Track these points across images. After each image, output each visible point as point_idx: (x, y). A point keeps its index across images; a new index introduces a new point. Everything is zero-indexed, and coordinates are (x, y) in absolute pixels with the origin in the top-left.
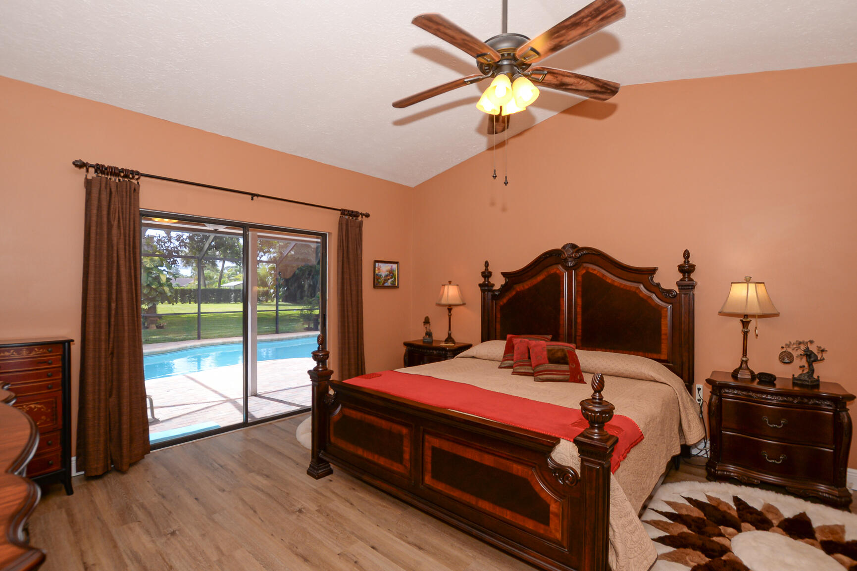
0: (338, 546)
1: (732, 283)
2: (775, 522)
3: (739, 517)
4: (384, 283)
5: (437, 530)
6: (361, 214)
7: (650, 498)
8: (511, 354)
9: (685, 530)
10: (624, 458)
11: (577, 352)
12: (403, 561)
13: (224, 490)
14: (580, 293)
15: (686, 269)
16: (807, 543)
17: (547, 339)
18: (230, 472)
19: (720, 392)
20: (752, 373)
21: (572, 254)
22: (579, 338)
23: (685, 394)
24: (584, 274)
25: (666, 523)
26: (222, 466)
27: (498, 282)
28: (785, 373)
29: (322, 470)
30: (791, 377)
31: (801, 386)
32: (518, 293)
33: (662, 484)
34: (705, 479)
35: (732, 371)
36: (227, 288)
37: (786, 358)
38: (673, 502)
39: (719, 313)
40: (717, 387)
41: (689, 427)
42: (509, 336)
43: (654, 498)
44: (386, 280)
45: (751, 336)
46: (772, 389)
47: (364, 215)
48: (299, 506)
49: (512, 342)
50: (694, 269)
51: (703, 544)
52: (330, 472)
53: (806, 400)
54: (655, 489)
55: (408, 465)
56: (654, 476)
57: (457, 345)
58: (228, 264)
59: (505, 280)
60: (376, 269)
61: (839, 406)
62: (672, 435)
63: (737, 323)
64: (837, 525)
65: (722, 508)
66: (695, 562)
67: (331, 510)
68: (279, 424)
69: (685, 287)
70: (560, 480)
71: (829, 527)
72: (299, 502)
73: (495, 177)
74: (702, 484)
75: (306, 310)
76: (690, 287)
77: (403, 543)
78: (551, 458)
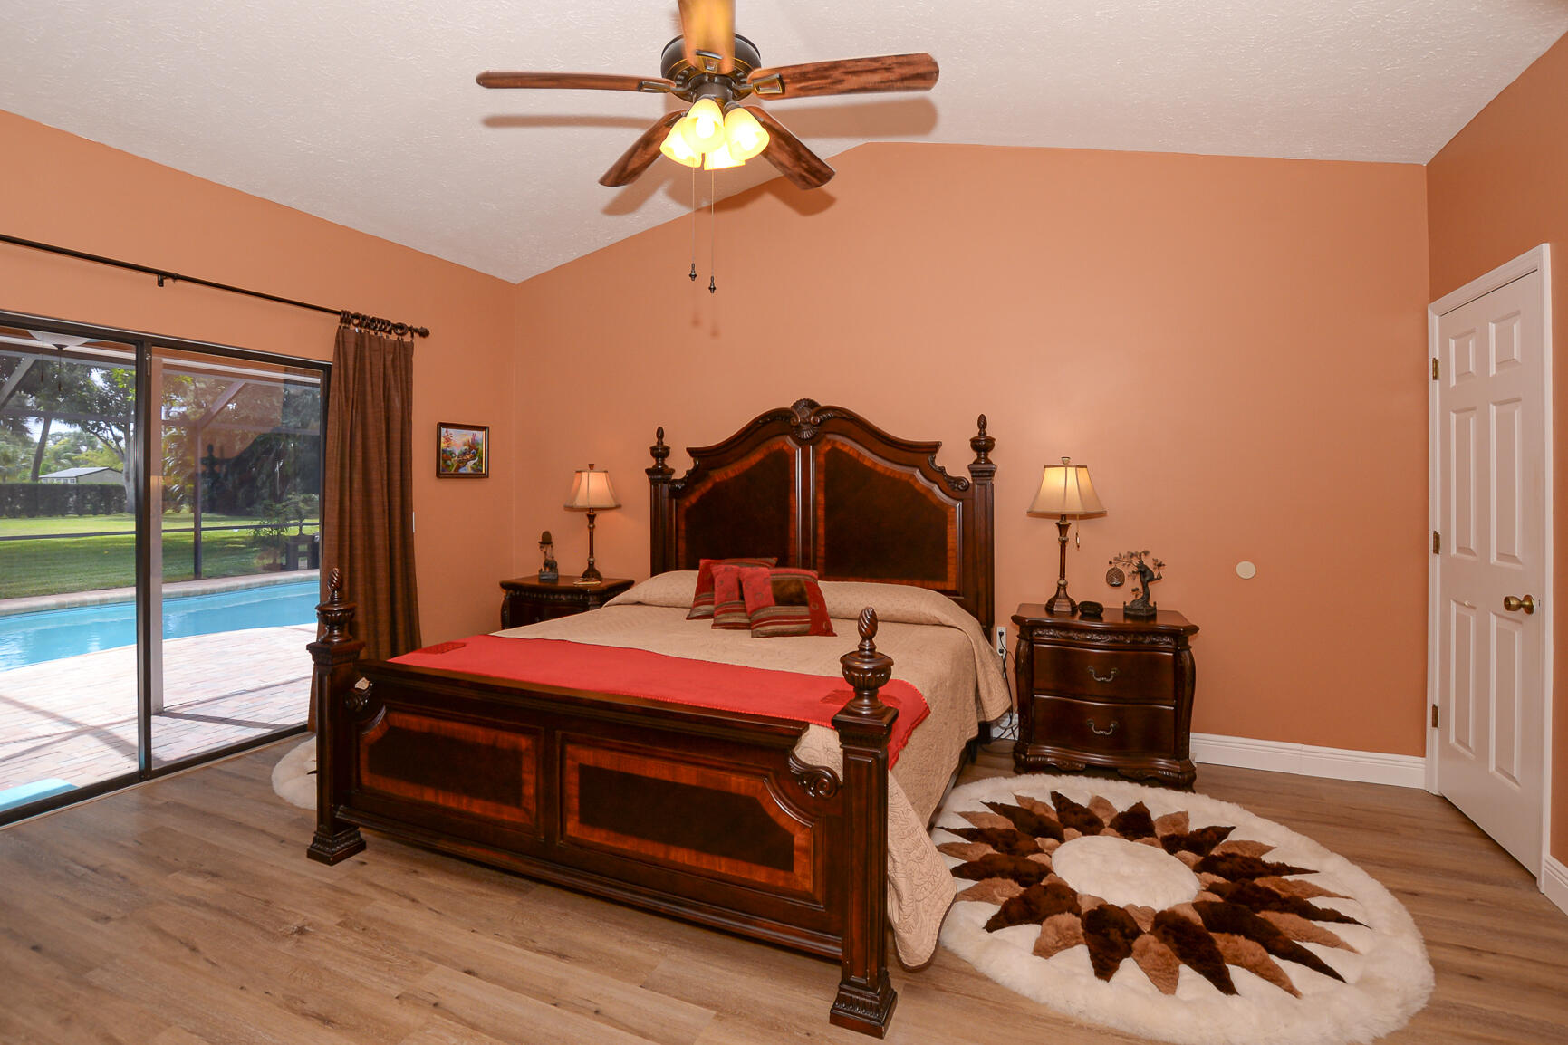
0: (394, 982)
1: (1045, 467)
2: (1106, 821)
3: (1061, 821)
4: (459, 467)
5: (589, 919)
6: (410, 329)
7: (938, 811)
8: (709, 593)
9: (990, 851)
10: (904, 746)
11: (821, 584)
12: (531, 985)
13: (107, 919)
14: (822, 484)
15: (982, 445)
16: (1146, 843)
17: (770, 564)
18: (119, 879)
19: (1031, 635)
20: (1072, 602)
21: (809, 417)
22: (820, 561)
23: (983, 641)
24: (829, 451)
25: (962, 845)
26: (95, 870)
27: (681, 465)
28: (1115, 600)
29: (343, 845)
30: (1122, 607)
31: (1134, 618)
32: (716, 485)
33: (954, 787)
34: (1012, 773)
35: (1046, 602)
36: (55, 482)
37: (1115, 579)
38: (971, 813)
39: (1028, 513)
40: (1026, 627)
41: (990, 692)
42: (702, 562)
43: (944, 810)
44: (462, 463)
45: (1070, 547)
46: (1098, 625)
47: (416, 331)
48: (298, 922)
49: (710, 571)
50: (993, 445)
51: (1015, 868)
52: (361, 846)
53: (1141, 638)
54: (944, 798)
55: (532, 806)
56: (943, 772)
57: (604, 585)
58: (57, 427)
59: (695, 462)
60: (443, 440)
61: (1180, 643)
62: (967, 707)
63: (1051, 528)
64: (1180, 813)
65: (1039, 811)
66: (1006, 897)
67: (369, 918)
68: (229, 767)
69: (981, 474)
70: (811, 791)
71: (1170, 816)
72: (297, 914)
73: (693, 277)
74: (1009, 779)
75: (267, 526)
76: (988, 474)
77: (528, 953)
78: (795, 757)
